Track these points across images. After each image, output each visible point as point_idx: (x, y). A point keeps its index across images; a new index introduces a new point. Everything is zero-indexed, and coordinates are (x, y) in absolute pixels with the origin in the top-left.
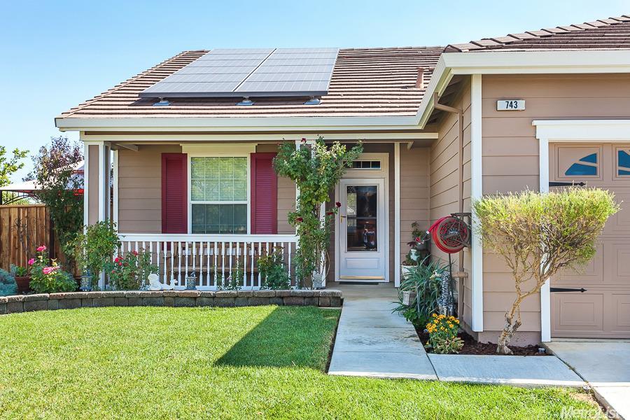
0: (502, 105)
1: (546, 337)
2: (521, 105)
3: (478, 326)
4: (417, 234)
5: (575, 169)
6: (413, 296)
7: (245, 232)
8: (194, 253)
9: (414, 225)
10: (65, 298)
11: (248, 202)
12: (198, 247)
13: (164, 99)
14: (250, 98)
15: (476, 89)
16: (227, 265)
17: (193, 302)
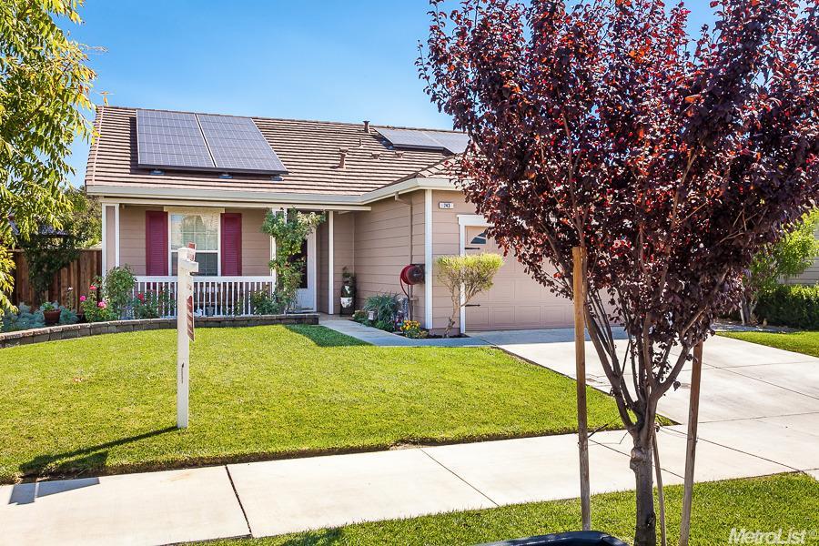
0: (442, 205)
1: (463, 331)
2: (452, 205)
3: (429, 325)
4: (345, 275)
5: (476, 241)
6: (376, 314)
7: (216, 275)
8: (199, 290)
9: (344, 269)
10: (122, 324)
11: (219, 252)
12: (202, 286)
13: (159, 170)
14: (229, 173)
15: (429, 198)
16: (207, 300)
17: (218, 324)
